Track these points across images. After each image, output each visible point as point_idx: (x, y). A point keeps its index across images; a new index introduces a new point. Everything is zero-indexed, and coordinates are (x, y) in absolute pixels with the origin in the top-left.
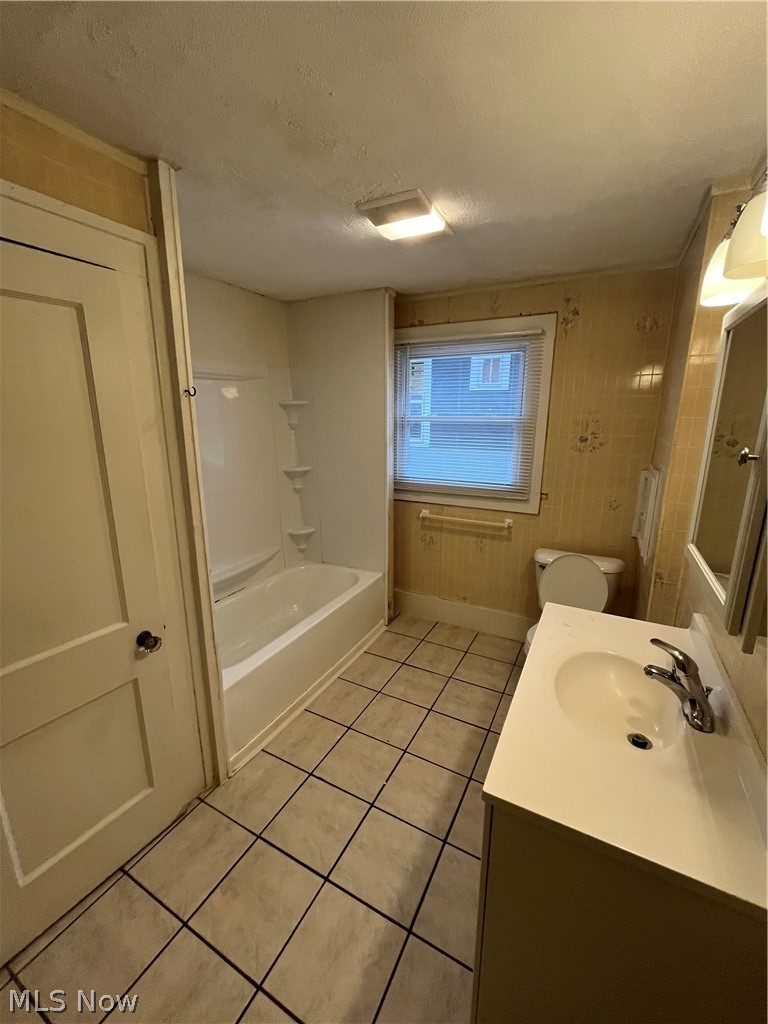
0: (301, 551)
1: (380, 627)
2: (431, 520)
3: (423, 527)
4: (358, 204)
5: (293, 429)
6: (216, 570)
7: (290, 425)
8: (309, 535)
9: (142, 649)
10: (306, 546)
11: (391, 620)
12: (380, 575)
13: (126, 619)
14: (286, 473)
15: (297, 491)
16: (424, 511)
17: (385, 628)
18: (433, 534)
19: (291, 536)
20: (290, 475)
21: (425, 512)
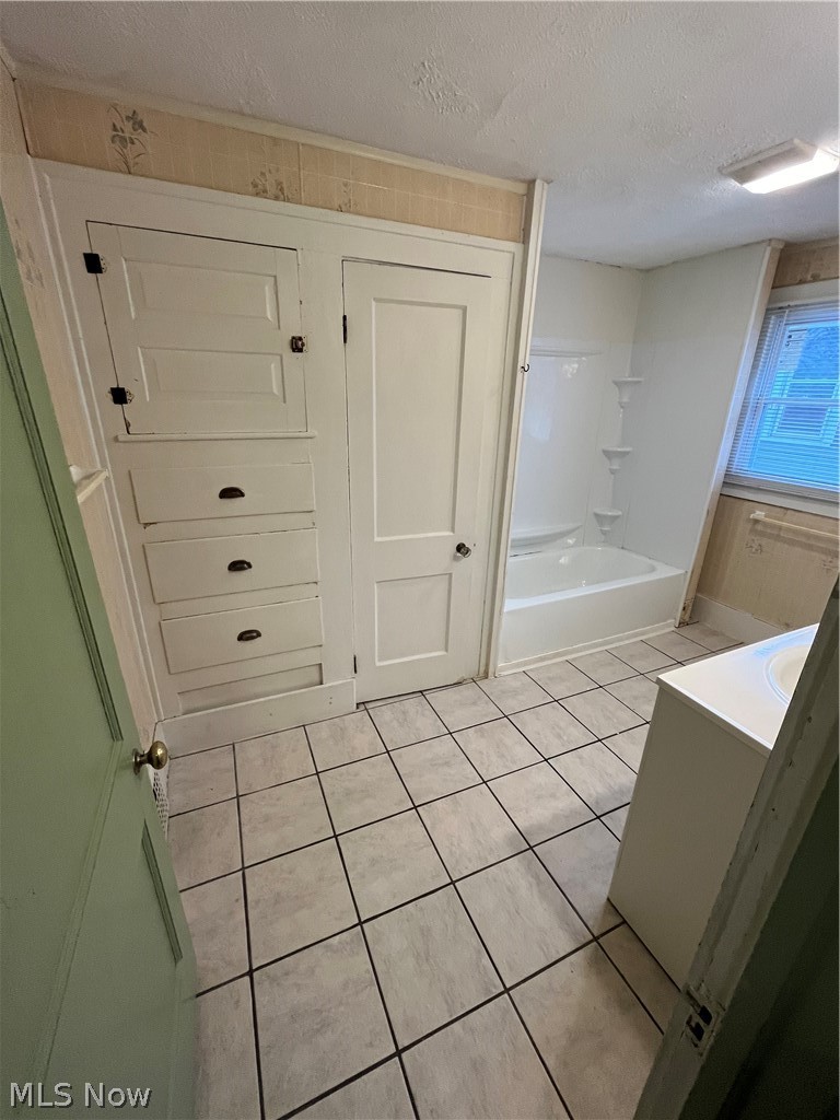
0: (604, 533)
1: (668, 626)
2: (765, 524)
3: (753, 531)
4: (720, 170)
5: (622, 407)
6: (517, 530)
7: (620, 403)
8: (615, 518)
9: (459, 554)
10: (610, 528)
11: (682, 624)
12: (681, 571)
13: (453, 530)
14: (605, 452)
15: (613, 472)
16: (758, 512)
17: (673, 629)
18: (764, 541)
19: (596, 515)
20: (607, 454)
21: (759, 514)
